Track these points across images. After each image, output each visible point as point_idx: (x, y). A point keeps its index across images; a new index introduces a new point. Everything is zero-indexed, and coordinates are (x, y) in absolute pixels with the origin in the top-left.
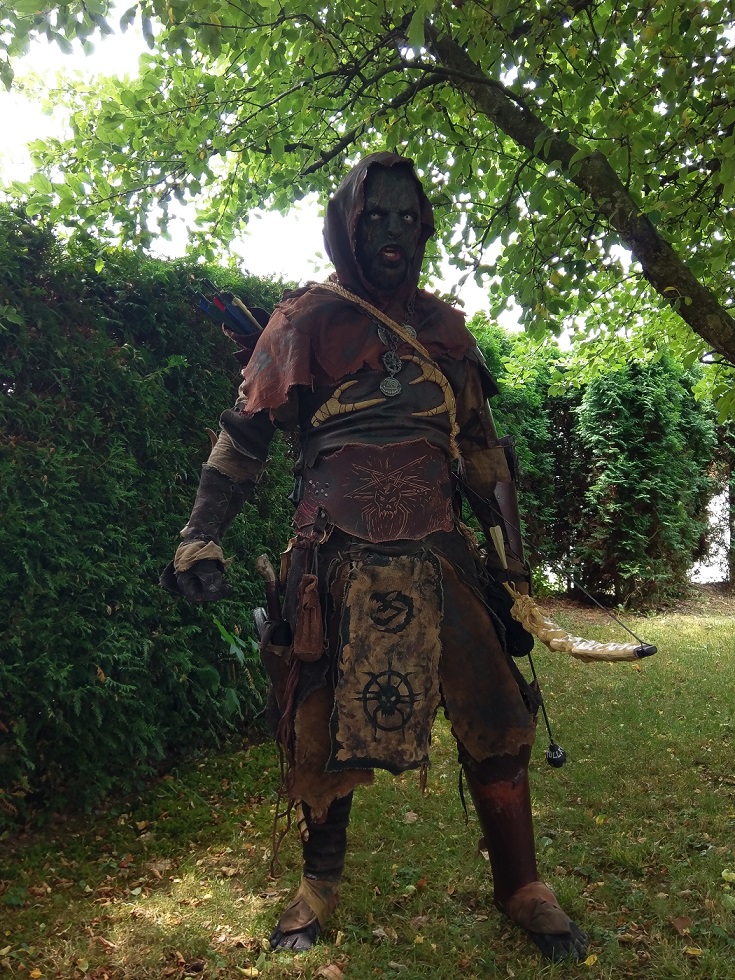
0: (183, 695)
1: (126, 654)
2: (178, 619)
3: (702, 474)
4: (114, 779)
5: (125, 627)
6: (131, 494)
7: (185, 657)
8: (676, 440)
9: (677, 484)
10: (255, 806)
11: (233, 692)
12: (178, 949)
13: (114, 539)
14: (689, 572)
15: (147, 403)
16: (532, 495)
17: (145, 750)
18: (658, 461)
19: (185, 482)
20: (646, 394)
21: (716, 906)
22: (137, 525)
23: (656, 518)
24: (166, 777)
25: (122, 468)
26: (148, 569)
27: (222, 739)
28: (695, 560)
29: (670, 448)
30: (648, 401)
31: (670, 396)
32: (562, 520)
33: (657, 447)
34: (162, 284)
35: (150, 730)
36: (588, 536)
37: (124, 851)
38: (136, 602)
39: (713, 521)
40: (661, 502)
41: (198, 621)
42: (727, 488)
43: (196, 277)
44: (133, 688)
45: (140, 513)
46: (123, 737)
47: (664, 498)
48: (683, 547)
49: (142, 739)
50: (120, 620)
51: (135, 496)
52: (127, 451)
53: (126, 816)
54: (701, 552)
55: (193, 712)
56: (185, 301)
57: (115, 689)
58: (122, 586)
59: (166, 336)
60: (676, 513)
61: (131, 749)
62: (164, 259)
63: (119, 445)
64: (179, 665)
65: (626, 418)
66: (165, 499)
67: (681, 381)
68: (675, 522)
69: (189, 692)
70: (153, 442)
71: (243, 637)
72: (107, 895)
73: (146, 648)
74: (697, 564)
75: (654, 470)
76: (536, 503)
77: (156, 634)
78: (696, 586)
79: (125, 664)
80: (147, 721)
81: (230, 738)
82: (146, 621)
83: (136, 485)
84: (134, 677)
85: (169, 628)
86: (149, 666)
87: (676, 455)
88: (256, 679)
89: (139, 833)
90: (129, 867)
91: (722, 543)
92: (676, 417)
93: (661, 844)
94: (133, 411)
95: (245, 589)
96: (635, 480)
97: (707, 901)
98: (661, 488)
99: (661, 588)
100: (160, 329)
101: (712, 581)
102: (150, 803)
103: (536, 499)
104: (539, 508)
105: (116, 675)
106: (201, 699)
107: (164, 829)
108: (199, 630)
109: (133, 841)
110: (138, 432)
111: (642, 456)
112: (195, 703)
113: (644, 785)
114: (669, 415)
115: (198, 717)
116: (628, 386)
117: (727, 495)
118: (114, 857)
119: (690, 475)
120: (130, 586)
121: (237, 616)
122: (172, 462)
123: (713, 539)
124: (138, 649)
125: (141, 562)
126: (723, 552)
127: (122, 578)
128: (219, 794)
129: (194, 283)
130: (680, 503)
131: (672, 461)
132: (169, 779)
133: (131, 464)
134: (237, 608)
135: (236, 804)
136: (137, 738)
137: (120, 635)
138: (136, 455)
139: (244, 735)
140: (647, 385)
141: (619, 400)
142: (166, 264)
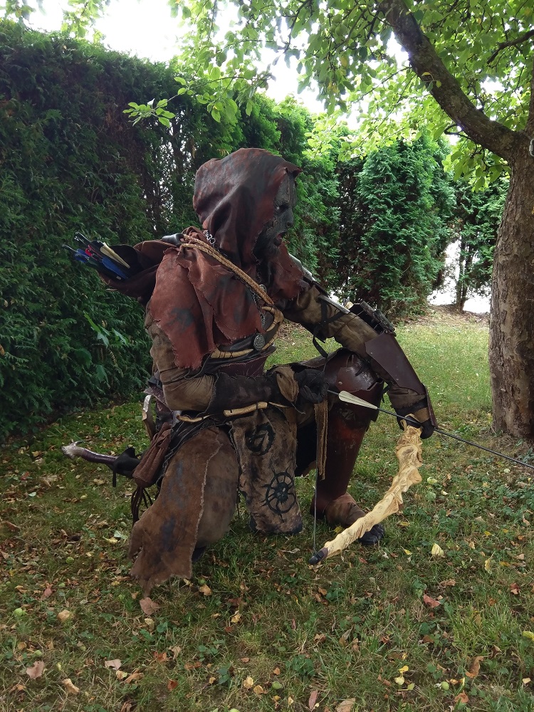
0: (64, 368)
1: (20, 336)
2: (59, 313)
3: (443, 226)
4: (15, 423)
5: (19, 317)
6: (19, 217)
7: (65, 342)
8: (428, 200)
9: (426, 233)
10: (118, 443)
11: (102, 367)
12: (63, 528)
13: (8, 251)
14: (429, 297)
15: (30, 147)
16: (323, 238)
17: (37, 405)
18: (414, 215)
19: (62, 212)
20: (409, 164)
21: (421, 498)
22: (25, 241)
23: (409, 257)
24: (53, 424)
25: (12, 197)
26: (35, 275)
27: (95, 401)
28: (434, 289)
29: (422, 206)
30: (410, 170)
31: (426, 167)
32: (344, 257)
33: (414, 205)
34: (40, 51)
35: (40, 391)
36: (362, 269)
37: (24, 470)
38: (27, 299)
39: (448, 262)
40: (413, 245)
41: (75, 315)
42: (461, 238)
43: (68, 48)
44: (26, 361)
45: (27, 232)
46: (20, 395)
47: (415, 243)
48: (426, 278)
49: (35, 397)
50: (15, 311)
51: (24, 219)
52: (15, 184)
53: (25, 448)
54: (438, 283)
55: (72, 380)
56: (60, 67)
57: (13, 361)
58: (14, 286)
59: (45, 94)
60: (423, 254)
61: (27, 403)
62: (42, 31)
63: (10, 179)
64: (61, 346)
65: (394, 182)
66: (47, 223)
67: (434, 156)
68: (422, 260)
69: (69, 368)
70: (35, 178)
71: (108, 328)
72: (12, 496)
73: (35, 333)
74: (435, 292)
75: (410, 222)
76: (326, 244)
77: (43, 323)
78: (432, 307)
79: (20, 343)
80: (39, 385)
81: (100, 401)
82: (35, 313)
83: (24, 211)
84: (27, 353)
85: (53, 320)
86: (38, 346)
87: (427, 211)
88: (118, 359)
89: (34, 459)
90: (27, 480)
91: (453, 277)
92: (428, 183)
93: (390, 463)
94: (20, 152)
95: (110, 295)
96: (397, 229)
97: (416, 495)
98: (414, 235)
99: (408, 307)
100: (39, 88)
101: (444, 304)
102: (42, 440)
103: (326, 241)
104: (328, 249)
105: (13, 352)
106: (79, 372)
107: (52, 456)
108: (75, 322)
109: (30, 464)
110: (24, 169)
111: (403, 211)
112: (74, 375)
113: (383, 429)
114: (424, 181)
115: (76, 384)
116: (397, 158)
117: (460, 242)
118: (16, 473)
119: (435, 227)
120: (22, 287)
121: (104, 314)
122: (51, 194)
123: (447, 275)
124: (29, 333)
125: (30, 269)
126: (453, 284)
127: (15, 280)
128: (92, 435)
129: (67, 52)
130: (426, 246)
131: (424, 216)
132: (56, 425)
133: (19, 194)
134: (104, 308)
135: (105, 441)
136: (30, 397)
137: (15, 322)
138: (23, 187)
139: (111, 398)
140: (410, 158)
141: (390, 169)
142: (43, 35)
